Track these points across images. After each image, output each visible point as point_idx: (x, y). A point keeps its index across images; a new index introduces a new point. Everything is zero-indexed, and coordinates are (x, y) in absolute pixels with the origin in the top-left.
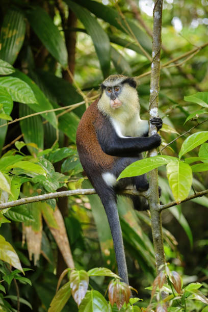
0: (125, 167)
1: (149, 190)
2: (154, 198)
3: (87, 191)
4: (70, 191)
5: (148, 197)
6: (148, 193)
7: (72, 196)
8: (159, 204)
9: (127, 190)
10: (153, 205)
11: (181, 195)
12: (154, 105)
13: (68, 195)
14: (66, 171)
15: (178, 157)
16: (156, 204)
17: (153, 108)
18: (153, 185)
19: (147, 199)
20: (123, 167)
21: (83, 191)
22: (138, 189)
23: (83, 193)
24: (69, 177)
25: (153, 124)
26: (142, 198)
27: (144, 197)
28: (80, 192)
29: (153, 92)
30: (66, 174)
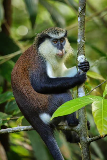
0: (58, 106)
1: (79, 125)
2: (83, 133)
3: (26, 127)
4: (11, 129)
5: (78, 132)
6: (78, 127)
7: (13, 132)
8: (88, 137)
9: (60, 126)
10: (83, 138)
11: (105, 130)
12: (81, 53)
13: (9, 132)
14: (9, 111)
15: (103, 97)
16: (85, 138)
17: (80, 55)
18: (82, 121)
19: (77, 133)
20: (56, 107)
21: (22, 128)
22: (69, 125)
23: (22, 130)
24: (11, 116)
25: (80, 69)
26: (72, 132)
27: (75, 131)
28: (19, 129)
29: (80, 42)
30: (9, 113)
